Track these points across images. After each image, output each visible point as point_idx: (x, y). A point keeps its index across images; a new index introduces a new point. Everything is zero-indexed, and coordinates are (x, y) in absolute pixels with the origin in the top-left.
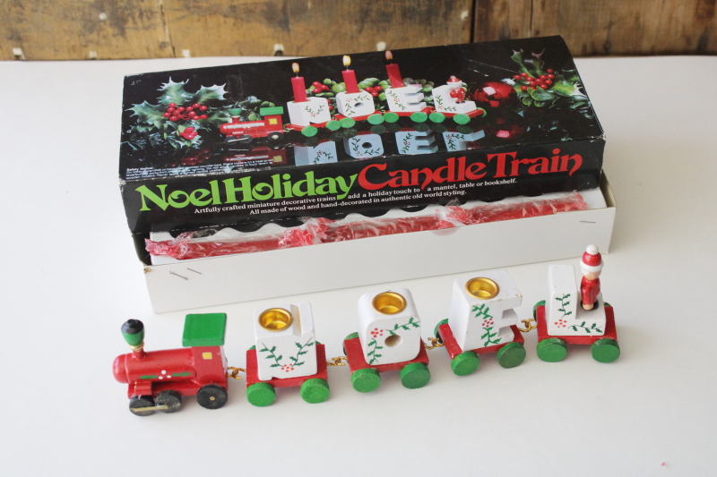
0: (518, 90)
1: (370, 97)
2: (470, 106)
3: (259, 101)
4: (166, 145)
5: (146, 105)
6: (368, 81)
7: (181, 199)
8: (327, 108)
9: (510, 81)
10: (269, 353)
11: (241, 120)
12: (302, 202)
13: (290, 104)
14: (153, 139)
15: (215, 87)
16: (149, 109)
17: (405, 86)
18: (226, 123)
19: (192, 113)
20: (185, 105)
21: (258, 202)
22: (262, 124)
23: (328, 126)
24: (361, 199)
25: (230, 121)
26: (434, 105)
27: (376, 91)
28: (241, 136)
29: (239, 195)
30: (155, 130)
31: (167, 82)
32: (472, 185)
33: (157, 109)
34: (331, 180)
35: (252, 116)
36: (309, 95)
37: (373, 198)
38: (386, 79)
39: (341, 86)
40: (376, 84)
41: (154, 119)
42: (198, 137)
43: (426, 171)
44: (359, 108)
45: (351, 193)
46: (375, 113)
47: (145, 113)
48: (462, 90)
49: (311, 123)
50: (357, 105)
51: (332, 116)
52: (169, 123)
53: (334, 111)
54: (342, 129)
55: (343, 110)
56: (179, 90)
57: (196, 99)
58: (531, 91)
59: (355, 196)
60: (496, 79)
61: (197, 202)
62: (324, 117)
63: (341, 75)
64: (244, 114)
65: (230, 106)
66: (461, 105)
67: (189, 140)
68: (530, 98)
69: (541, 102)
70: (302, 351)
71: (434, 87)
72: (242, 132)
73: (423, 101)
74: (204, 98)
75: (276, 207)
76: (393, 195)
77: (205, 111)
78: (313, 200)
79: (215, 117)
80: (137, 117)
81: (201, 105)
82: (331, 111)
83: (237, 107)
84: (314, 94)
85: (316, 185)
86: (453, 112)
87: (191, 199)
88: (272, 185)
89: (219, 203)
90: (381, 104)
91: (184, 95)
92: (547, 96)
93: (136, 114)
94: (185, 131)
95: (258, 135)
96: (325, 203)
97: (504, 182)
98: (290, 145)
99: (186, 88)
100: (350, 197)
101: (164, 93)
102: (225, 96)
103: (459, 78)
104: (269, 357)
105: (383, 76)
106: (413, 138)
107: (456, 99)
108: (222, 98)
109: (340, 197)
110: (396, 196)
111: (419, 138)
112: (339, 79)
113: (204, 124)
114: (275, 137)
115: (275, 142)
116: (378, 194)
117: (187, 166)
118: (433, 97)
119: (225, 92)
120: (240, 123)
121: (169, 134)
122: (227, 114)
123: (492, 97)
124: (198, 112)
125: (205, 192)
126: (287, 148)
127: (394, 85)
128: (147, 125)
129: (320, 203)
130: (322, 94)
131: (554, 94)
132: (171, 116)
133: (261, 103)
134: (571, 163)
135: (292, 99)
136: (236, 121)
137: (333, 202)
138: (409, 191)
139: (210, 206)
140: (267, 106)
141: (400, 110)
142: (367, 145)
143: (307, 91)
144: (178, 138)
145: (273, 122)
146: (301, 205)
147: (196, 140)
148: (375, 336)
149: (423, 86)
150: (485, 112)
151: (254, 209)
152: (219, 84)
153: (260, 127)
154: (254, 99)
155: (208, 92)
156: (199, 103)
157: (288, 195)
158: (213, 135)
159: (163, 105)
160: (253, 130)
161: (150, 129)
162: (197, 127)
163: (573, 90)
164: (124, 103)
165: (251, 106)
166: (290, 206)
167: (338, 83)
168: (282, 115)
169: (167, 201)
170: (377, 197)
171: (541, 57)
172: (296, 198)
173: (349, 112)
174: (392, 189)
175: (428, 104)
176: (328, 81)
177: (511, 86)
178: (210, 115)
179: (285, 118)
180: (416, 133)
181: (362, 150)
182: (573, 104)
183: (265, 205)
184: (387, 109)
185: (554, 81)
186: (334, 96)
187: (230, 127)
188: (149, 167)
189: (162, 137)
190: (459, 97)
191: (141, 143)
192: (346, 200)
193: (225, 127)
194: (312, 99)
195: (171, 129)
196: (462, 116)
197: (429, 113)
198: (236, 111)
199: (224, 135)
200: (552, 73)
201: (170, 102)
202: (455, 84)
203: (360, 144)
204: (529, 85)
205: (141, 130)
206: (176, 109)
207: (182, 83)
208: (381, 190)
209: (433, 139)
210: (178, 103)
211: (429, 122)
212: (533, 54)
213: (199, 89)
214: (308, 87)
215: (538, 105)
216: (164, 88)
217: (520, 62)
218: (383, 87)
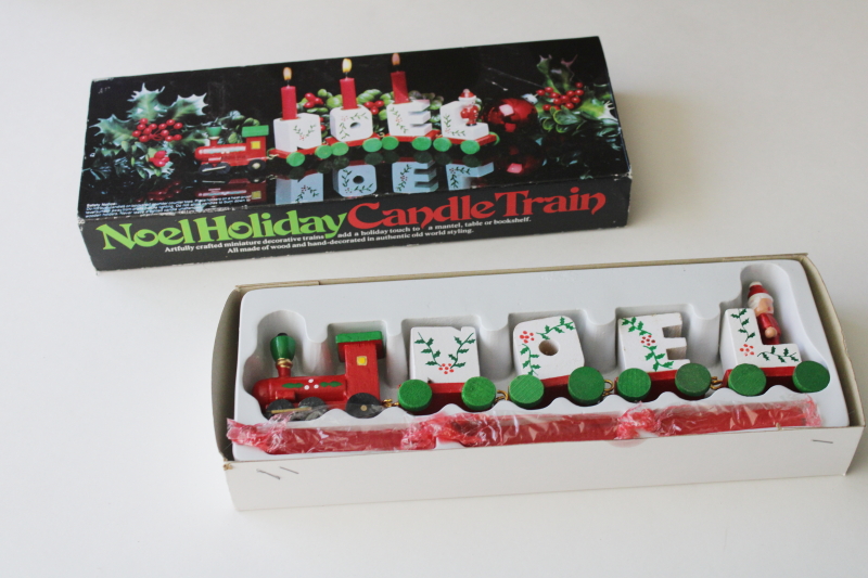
0: (540, 110)
1: (369, 114)
2: (482, 130)
3: (242, 117)
4: (132, 173)
5: (114, 120)
6: (369, 94)
7: (149, 238)
8: (318, 128)
9: (531, 98)
10: (425, 347)
11: (220, 142)
12: (285, 240)
13: (277, 122)
14: (119, 165)
15: (193, 98)
16: (117, 126)
17: (410, 101)
18: (202, 146)
19: (165, 132)
20: (158, 121)
21: (235, 240)
22: (243, 148)
23: (317, 153)
24: (353, 237)
25: (207, 143)
26: (439, 128)
27: (376, 106)
28: (218, 163)
29: (214, 234)
30: (122, 154)
31: (140, 90)
32: (479, 224)
33: (126, 125)
34: (316, 219)
35: (232, 137)
36: (300, 111)
37: (366, 236)
38: (388, 91)
39: (336, 100)
40: (377, 98)
41: (122, 140)
42: (170, 164)
43: (425, 210)
44: (356, 129)
45: (341, 231)
46: (372, 136)
47: (113, 131)
48: (475, 108)
49: (299, 149)
50: (353, 125)
51: (323, 139)
52: (138, 145)
53: (326, 132)
54: (333, 157)
55: (337, 132)
56: (152, 101)
57: (171, 114)
58: (555, 111)
59: (345, 235)
60: (515, 96)
61: (166, 241)
62: (314, 141)
63: (339, 84)
64: (224, 134)
65: (209, 124)
66: (472, 128)
67: (158, 168)
68: (551, 120)
69: (563, 126)
70: (462, 348)
71: (444, 103)
72: (219, 159)
73: (428, 122)
74: (181, 112)
75: (257, 246)
76: (389, 233)
77: (179, 131)
78: (299, 239)
79: (191, 138)
80: (102, 135)
81: (176, 122)
82: (323, 132)
83: (217, 125)
84: (305, 110)
85: (301, 224)
86: (461, 137)
87: (160, 238)
88: (250, 224)
89: (192, 241)
90: (380, 124)
91: (158, 108)
92: (571, 119)
93: (102, 131)
94: (156, 157)
95: (237, 163)
96: (312, 241)
97: (516, 220)
98: (272, 177)
99: (161, 99)
100: (340, 236)
101: (135, 104)
102: (204, 110)
103: (473, 92)
104: (425, 351)
105: (386, 89)
106: (412, 171)
107: (467, 120)
108: (200, 113)
109: (328, 236)
110: (393, 234)
111: (418, 171)
112: (336, 91)
113: (177, 147)
114: (256, 166)
115: (256, 173)
116: (371, 232)
117: (155, 201)
118: (441, 117)
119: (205, 105)
120: (219, 146)
121: (137, 159)
122: (205, 134)
123: (508, 119)
124: (172, 130)
125: (175, 231)
126: (268, 180)
127: (398, 100)
128: (113, 147)
129: (306, 242)
130: (314, 110)
131: (579, 116)
132: (141, 135)
133: (244, 120)
134: (593, 202)
135: (279, 115)
136: (214, 144)
137: (322, 240)
138: (407, 229)
139: (182, 244)
140: (250, 124)
141: (401, 134)
142: (358, 180)
143: (298, 106)
144: (147, 164)
145: (256, 145)
146: (286, 244)
147: (167, 169)
148: (526, 342)
149: (431, 102)
150: (498, 139)
151: (232, 248)
152: (199, 94)
153: (240, 153)
154: (236, 115)
155: (186, 104)
156: (174, 119)
157: (269, 233)
158: (187, 161)
159: (133, 121)
160: (232, 156)
161: (116, 153)
162: (170, 151)
163: (603, 111)
164: (89, 117)
165: (232, 124)
166: (272, 244)
167: (334, 95)
168: (266, 136)
169: (133, 239)
170: (371, 236)
171: (572, 67)
172: (278, 237)
173: (343, 134)
174: (388, 228)
175: (434, 126)
176: (323, 92)
177: (532, 105)
178: (185, 135)
179: (269, 141)
180: (416, 165)
181: (352, 185)
182: (600, 130)
183: (244, 244)
184: (386, 131)
185: (583, 99)
186: (328, 113)
187: (206, 151)
188: (112, 202)
189: (129, 163)
190: (471, 117)
191: (105, 170)
192: (336, 238)
193: (201, 152)
194: (303, 115)
195: (140, 152)
196: (471, 143)
197: (433, 138)
198: (215, 130)
199: (199, 162)
200: (581, 89)
201: (141, 117)
202: (468, 100)
203: (352, 177)
204: (553, 104)
205: (106, 153)
206: (147, 126)
207: (157, 92)
208: (375, 229)
209: (434, 174)
210: (150, 119)
211: (432, 150)
212: (563, 62)
213: (175, 99)
214: (299, 100)
215: (560, 131)
216: (135, 98)
217: (546, 72)
218: (386, 102)
